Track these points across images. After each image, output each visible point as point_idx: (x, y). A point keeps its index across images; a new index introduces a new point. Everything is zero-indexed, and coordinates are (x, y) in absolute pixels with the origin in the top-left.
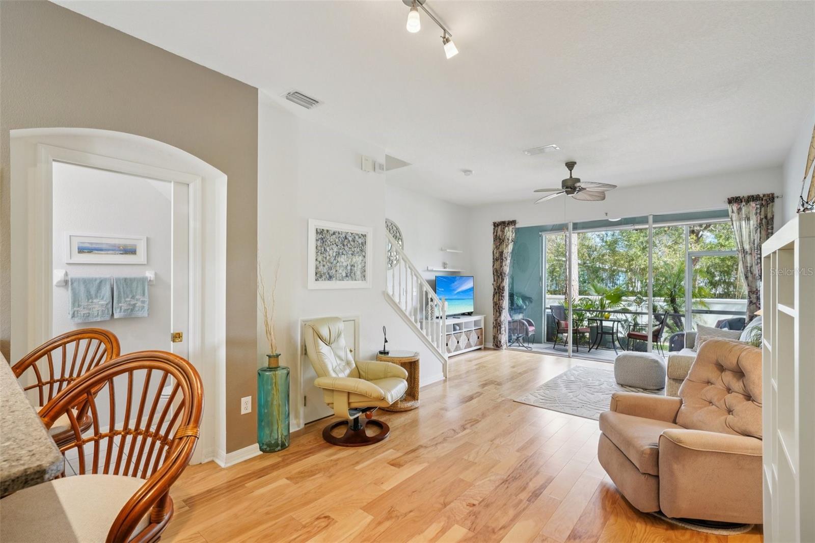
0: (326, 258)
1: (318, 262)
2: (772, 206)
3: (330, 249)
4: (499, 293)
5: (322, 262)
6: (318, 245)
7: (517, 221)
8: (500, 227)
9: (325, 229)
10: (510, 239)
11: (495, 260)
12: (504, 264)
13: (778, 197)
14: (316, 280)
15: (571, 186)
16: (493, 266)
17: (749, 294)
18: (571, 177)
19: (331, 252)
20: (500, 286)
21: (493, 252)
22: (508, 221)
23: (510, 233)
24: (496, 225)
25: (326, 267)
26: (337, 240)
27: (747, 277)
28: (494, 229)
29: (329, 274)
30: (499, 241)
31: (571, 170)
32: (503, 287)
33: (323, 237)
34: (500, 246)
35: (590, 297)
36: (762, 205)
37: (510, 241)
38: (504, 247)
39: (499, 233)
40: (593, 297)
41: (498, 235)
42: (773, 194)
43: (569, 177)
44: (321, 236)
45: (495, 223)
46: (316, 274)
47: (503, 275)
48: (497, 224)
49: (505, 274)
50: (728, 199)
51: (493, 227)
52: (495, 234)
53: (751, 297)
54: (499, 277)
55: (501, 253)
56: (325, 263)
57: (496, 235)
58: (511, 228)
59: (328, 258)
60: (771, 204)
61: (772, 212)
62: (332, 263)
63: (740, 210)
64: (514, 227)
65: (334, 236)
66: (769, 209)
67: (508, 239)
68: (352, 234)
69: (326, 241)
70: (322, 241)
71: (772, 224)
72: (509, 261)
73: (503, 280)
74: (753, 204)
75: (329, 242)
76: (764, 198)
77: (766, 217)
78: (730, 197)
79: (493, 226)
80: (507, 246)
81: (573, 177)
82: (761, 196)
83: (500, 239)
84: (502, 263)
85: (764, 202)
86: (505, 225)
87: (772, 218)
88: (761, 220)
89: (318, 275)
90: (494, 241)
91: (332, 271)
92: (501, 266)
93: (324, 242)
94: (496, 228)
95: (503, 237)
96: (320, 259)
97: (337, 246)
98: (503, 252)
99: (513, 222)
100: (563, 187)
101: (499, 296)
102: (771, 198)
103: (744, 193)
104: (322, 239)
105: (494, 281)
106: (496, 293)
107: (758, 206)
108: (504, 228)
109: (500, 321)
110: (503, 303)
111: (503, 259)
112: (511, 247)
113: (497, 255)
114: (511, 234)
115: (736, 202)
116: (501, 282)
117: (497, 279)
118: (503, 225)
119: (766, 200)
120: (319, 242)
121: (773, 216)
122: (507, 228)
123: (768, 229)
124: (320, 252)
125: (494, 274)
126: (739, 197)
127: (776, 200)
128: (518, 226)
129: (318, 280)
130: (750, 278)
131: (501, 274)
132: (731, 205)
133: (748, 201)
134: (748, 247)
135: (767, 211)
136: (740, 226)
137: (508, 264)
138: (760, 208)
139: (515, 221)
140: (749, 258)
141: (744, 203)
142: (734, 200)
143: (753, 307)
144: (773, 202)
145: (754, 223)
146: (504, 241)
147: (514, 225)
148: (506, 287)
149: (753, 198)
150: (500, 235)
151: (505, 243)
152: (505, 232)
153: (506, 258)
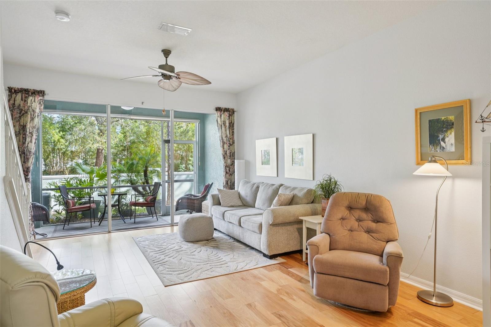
2: (234, 116)
7: (46, 92)
8: (19, 95)
10: (37, 112)
12: (28, 139)
13: (235, 111)
17: (225, 167)
22: (34, 90)
24: (12, 92)
27: (224, 158)
28: (10, 96)
30: (19, 111)
31: (166, 58)
34: (22, 119)
36: (230, 115)
37: (36, 115)
38: (29, 120)
40: (81, 175)
42: (234, 109)
43: (165, 63)
45: (12, 88)
48: (15, 91)
50: (216, 108)
51: (7, 93)
52: (12, 102)
53: (227, 169)
55: (23, 127)
57: (14, 104)
58: (38, 98)
60: (233, 115)
61: (234, 120)
63: (221, 116)
64: (40, 98)
66: (233, 118)
67: (34, 111)
71: (234, 127)
73: (28, 159)
74: (227, 114)
76: (231, 111)
77: (231, 122)
78: (217, 107)
79: (8, 91)
80: (32, 119)
82: (230, 109)
83: (21, 110)
85: (230, 113)
86: (28, 94)
87: (234, 123)
88: (230, 124)
90: (11, 110)
94: (14, 96)
95: (26, 108)
98: (26, 126)
99: (41, 93)
102: (233, 112)
103: (223, 106)
107: (228, 115)
108: (26, 97)
111: (25, 134)
114: (38, 106)
115: (219, 110)
118: (26, 92)
119: (231, 112)
121: (234, 122)
122: (31, 98)
123: (232, 129)
126: (221, 108)
128: (47, 98)
130: (226, 158)
132: (217, 112)
133: (224, 112)
134: (225, 139)
135: (231, 119)
136: (221, 126)
137: (34, 141)
138: (229, 117)
139: (44, 91)
140: (225, 146)
141: (222, 112)
142: (218, 109)
143: (227, 175)
144: (234, 114)
145: (227, 124)
146: (27, 113)
147: (43, 96)
148: (31, 168)
149: (226, 110)
150: (20, 105)
151: (29, 116)
152: (29, 101)
153: (31, 133)
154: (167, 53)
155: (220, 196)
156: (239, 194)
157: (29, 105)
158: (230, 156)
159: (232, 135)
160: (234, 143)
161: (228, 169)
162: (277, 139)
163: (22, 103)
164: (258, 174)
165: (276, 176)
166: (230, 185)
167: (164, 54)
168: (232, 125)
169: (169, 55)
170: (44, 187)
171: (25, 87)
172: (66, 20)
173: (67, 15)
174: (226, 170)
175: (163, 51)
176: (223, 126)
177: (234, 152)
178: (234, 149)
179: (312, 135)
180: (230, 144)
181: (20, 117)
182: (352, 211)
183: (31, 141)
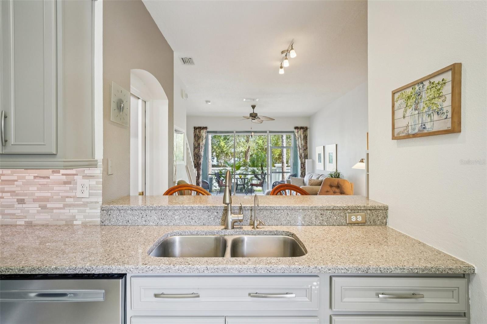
4: (198, 167)
7: (208, 127)
8: (198, 130)
10: (204, 137)
11: (195, 148)
12: (201, 150)
15: (254, 116)
16: (194, 151)
18: (254, 112)
20: (198, 162)
21: (194, 143)
22: (203, 127)
23: (203, 133)
24: (195, 128)
27: (300, 158)
28: (194, 131)
30: (197, 137)
31: (253, 109)
32: (200, 163)
34: (199, 140)
35: (227, 168)
36: (304, 131)
37: (204, 138)
39: (197, 133)
41: (197, 134)
42: (307, 127)
43: (252, 112)
47: (200, 156)
49: (201, 156)
50: (295, 127)
51: (193, 129)
52: (195, 133)
54: (198, 157)
55: (199, 144)
57: (196, 134)
58: (205, 131)
61: (307, 134)
63: (298, 132)
64: (206, 130)
66: (306, 132)
67: (203, 137)
71: (307, 138)
72: (203, 149)
73: (200, 159)
74: (302, 130)
76: (305, 128)
77: (305, 135)
80: (202, 140)
81: (255, 112)
83: (198, 137)
84: (199, 149)
85: (305, 130)
86: (201, 129)
87: (307, 136)
88: (304, 136)
90: (194, 137)
92: (199, 152)
94: (196, 130)
95: (200, 135)
99: (206, 128)
100: (250, 116)
101: (198, 168)
103: (299, 125)
105: (195, 160)
106: (196, 166)
108: (200, 131)
109: (199, 182)
110: (200, 172)
111: (199, 148)
112: (204, 141)
113: (196, 145)
114: (205, 134)
116: (199, 160)
117: (197, 159)
118: (200, 128)
122: (202, 131)
123: (306, 140)
125: (194, 156)
126: (298, 127)
127: (308, 129)
128: (208, 130)
130: (301, 158)
131: (199, 156)
133: (300, 129)
134: (300, 146)
135: (305, 133)
136: (298, 138)
137: (203, 150)
138: (304, 132)
139: (207, 127)
140: (301, 150)
141: (299, 129)
142: (296, 128)
143: (302, 169)
144: (307, 130)
145: (302, 137)
146: (200, 138)
147: (207, 129)
148: (202, 163)
149: (302, 128)
150: (198, 134)
151: (201, 139)
152: (201, 132)
153: (202, 147)
154: (253, 107)
155: (291, 181)
156: (304, 180)
157: (201, 134)
158: (304, 157)
159: (306, 143)
160: (307, 148)
161: (302, 165)
162: (324, 147)
163: (199, 133)
164: (317, 169)
165: (323, 170)
166: (303, 175)
167: (252, 107)
168: (305, 138)
169: (254, 108)
170: (210, 173)
171: (200, 126)
172: (209, 103)
173: (209, 102)
174: (301, 166)
175: (252, 106)
176: (299, 138)
177: (307, 155)
178: (307, 153)
179: (335, 145)
180: (304, 149)
181: (198, 140)
182: (332, 188)
183: (202, 151)
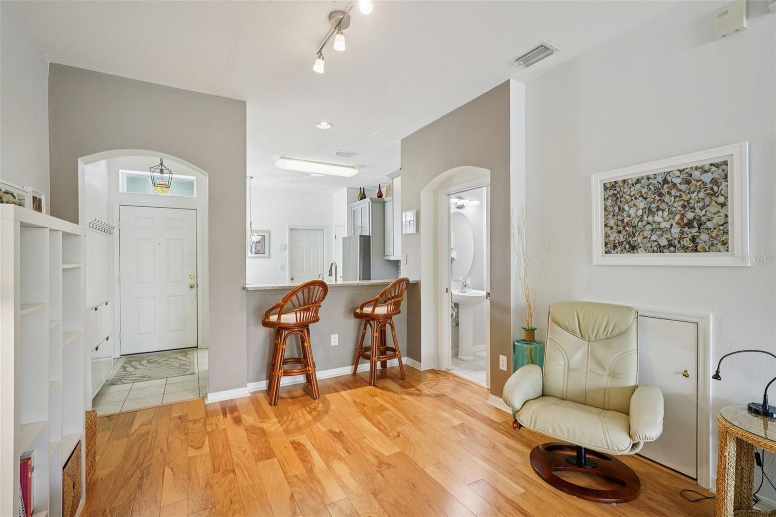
0: (623, 221)
1: (609, 228)
3: (630, 207)
5: (615, 227)
6: (608, 204)
9: (620, 179)
14: (606, 252)
19: (632, 212)
25: (624, 233)
26: (644, 191)
29: (629, 243)
33: (615, 192)
44: (612, 192)
46: (606, 244)
56: (621, 228)
59: (626, 220)
62: (634, 227)
65: (638, 186)
68: (680, 171)
69: (622, 197)
70: (615, 198)
75: (628, 198)
89: (609, 246)
91: (634, 239)
93: (617, 199)
96: (612, 222)
97: (646, 199)
104: (615, 195)
120: (610, 200)
124: (611, 213)
129: (610, 253)
